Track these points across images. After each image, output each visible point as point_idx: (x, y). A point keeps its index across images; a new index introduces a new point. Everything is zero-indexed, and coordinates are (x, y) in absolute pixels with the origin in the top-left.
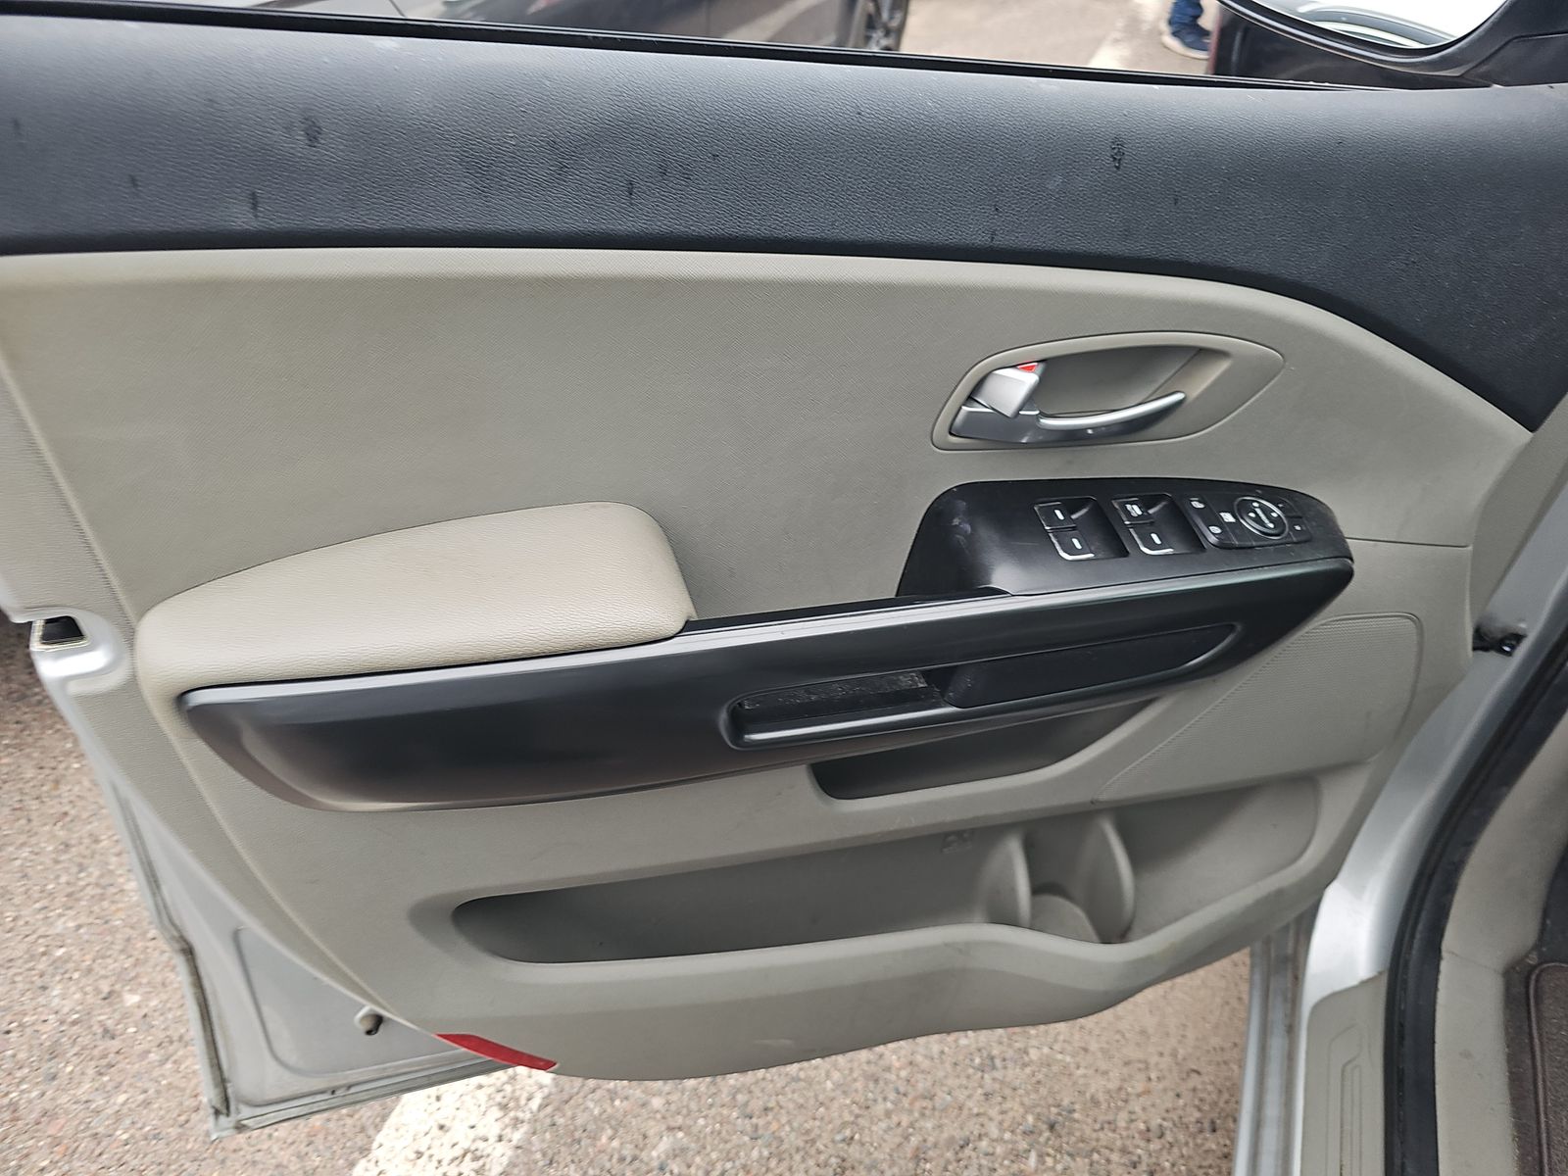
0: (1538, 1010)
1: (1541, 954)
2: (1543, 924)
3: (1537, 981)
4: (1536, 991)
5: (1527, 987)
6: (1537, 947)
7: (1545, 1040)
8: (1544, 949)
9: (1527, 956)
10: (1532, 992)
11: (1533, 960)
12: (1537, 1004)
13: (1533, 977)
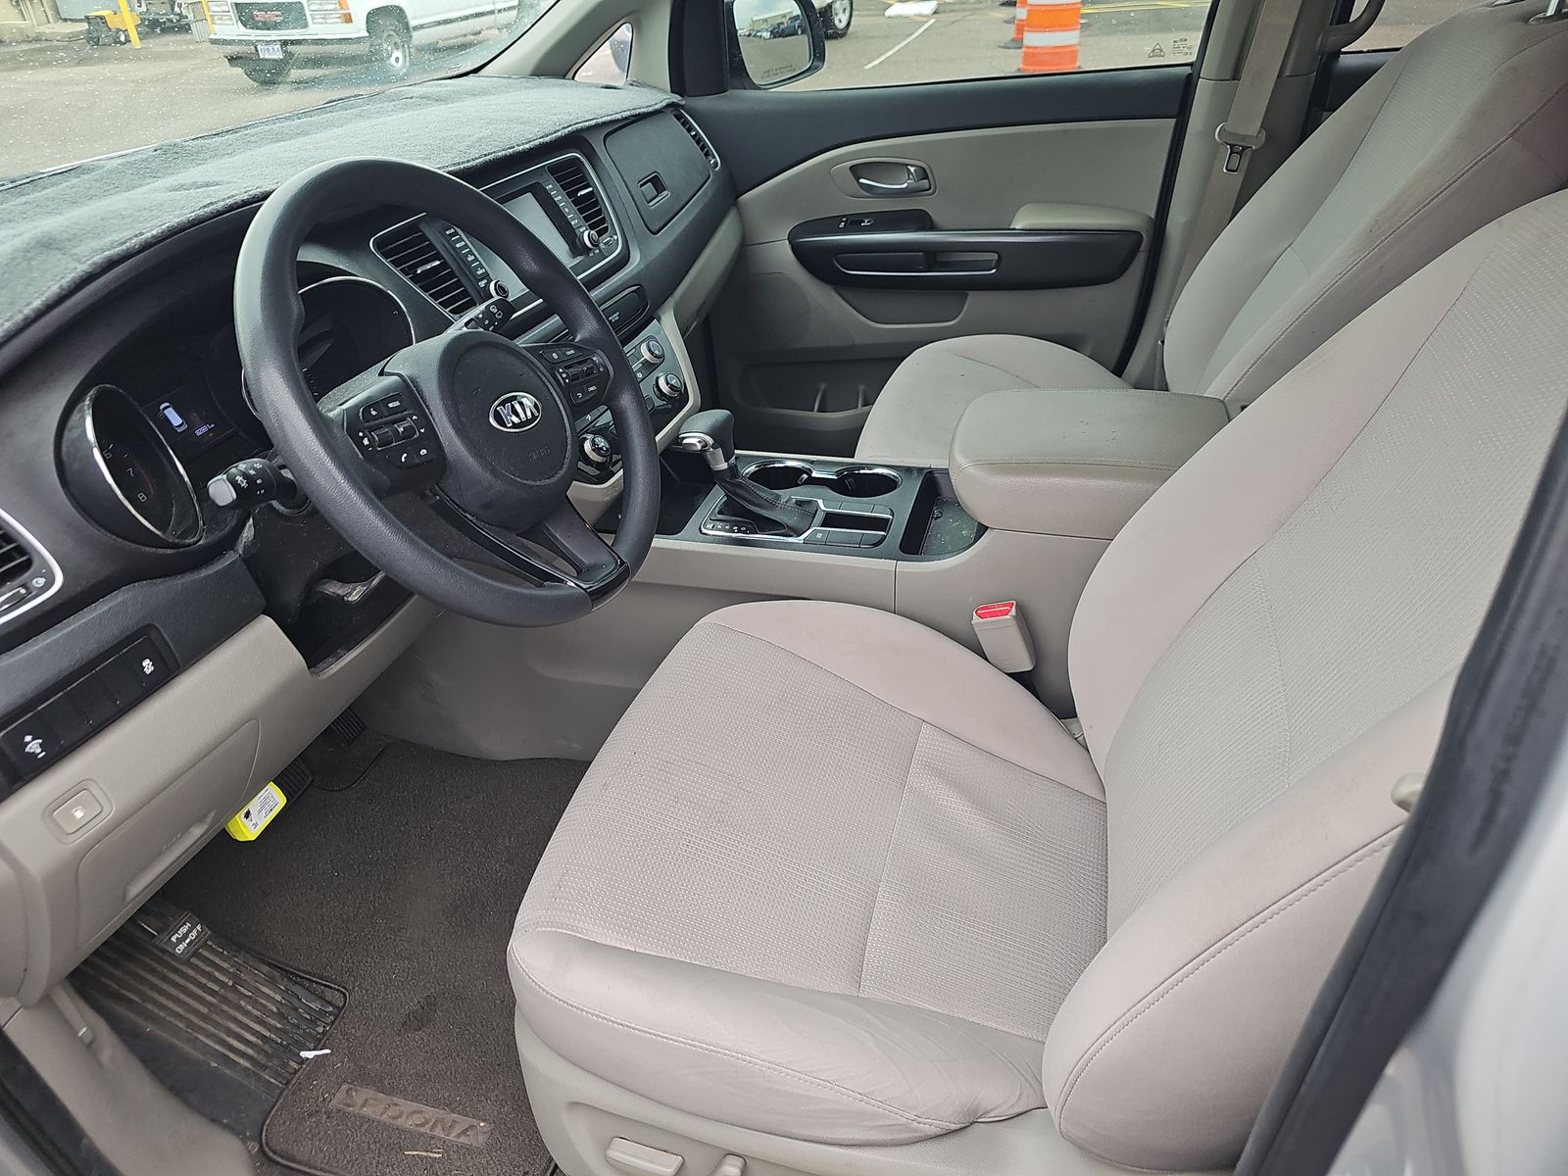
0: (300, 1163)
1: (252, 1139)
2: (226, 1127)
3: (275, 1153)
4: (282, 1157)
5: (278, 1163)
6: (244, 1140)
7: (327, 1168)
8: (248, 1134)
9: (249, 1152)
10: (285, 1162)
11: (254, 1147)
12: (294, 1161)
13: (271, 1154)
